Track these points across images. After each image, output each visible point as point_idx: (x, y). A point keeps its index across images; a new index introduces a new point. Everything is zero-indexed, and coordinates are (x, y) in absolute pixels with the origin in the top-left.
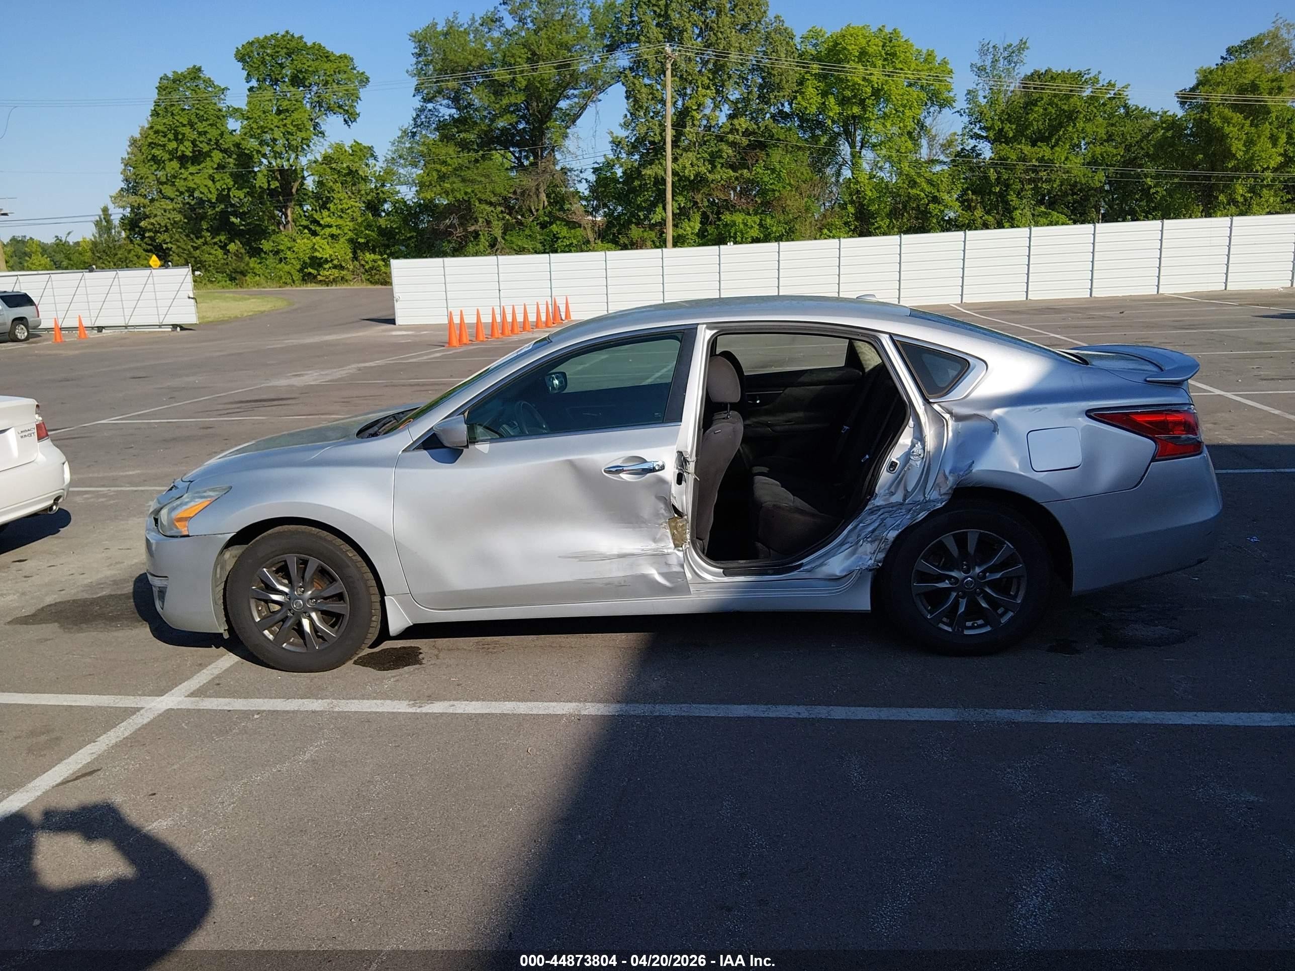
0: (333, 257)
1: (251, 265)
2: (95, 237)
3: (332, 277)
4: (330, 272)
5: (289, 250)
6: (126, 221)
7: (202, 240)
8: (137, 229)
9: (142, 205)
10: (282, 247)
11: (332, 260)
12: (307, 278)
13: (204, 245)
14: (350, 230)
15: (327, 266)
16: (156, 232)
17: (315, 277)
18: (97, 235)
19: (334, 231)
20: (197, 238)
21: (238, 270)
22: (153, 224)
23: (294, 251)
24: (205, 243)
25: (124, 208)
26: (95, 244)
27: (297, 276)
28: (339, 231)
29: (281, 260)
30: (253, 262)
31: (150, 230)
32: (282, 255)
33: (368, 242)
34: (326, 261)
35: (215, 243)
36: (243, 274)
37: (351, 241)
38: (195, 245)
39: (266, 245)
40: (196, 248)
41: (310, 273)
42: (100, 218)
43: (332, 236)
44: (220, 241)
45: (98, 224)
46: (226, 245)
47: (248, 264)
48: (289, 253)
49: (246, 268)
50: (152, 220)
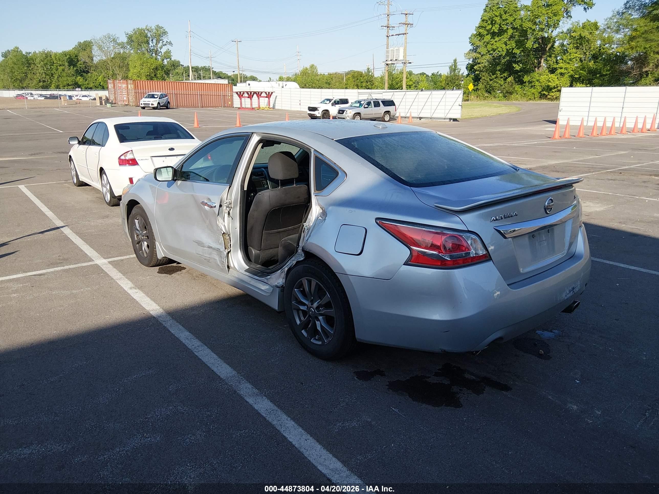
0: (559, 85)
1: (516, 89)
2: (448, 74)
3: (555, 96)
4: (554, 94)
5: (538, 81)
6: (469, 66)
7: (495, 76)
8: (473, 70)
9: (477, 58)
10: (534, 80)
11: (557, 87)
12: (542, 96)
13: (495, 78)
14: (572, 70)
15: (553, 90)
16: (481, 71)
17: (547, 96)
18: (449, 73)
19: (563, 71)
20: (493, 75)
21: (509, 92)
22: (480, 67)
23: (540, 82)
24: (496, 78)
25: (469, 59)
26: (447, 77)
27: (537, 95)
28: (565, 71)
29: (532, 86)
30: (517, 87)
31: (478, 70)
32: (533, 84)
33: (580, 77)
34: (554, 88)
35: (501, 78)
36: (511, 93)
37: (571, 76)
38: (491, 78)
39: (526, 79)
40: (491, 80)
41: (544, 94)
42: (452, 65)
43: (562, 74)
44: (504, 77)
45: (450, 67)
46: (507, 78)
47: (514, 88)
48: (537, 83)
49: (513, 90)
50: (480, 65)
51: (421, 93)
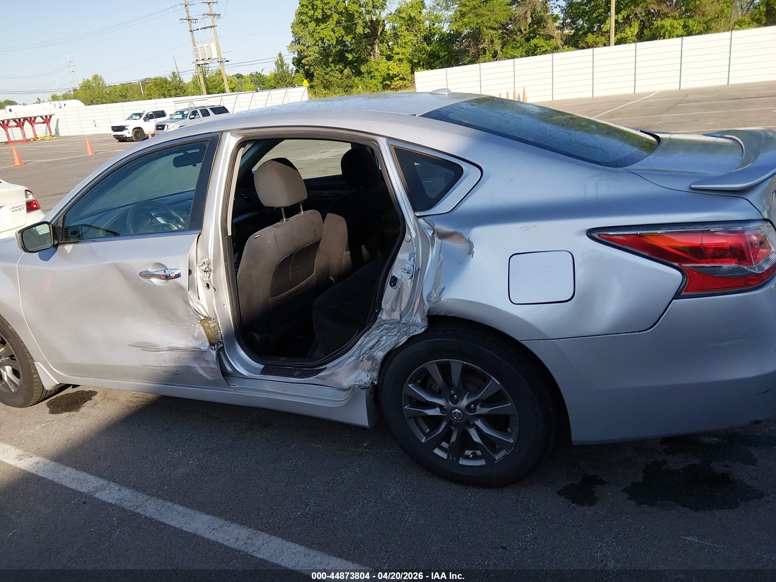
0: (400, 73)
1: (356, 82)
2: (275, 71)
3: (399, 85)
4: (397, 83)
5: (376, 71)
6: (295, 60)
7: (329, 69)
8: (301, 65)
9: (302, 50)
10: (372, 69)
11: (399, 75)
12: (386, 87)
13: (331, 71)
14: (410, 55)
15: (396, 79)
16: (310, 66)
17: (389, 86)
18: (276, 70)
19: (400, 56)
20: (327, 68)
21: (349, 85)
22: (308, 61)
23: (379, 71)
24: (332, 70)
25: (294, 52)
26: (275, 75)
27: (380, 86)
28: (403, 57)
29: (372, 77)
30: (357, 80)
31: (307, 65)
32: (372, 74)
33: (419, 62)
34: (396, 76)
35: (337, 70)
36: (352, 87)
37: (410, 61)
38: (326, 72)
39: (363, 69)
40: (326, 74)
41: (387, 84)
42: (278, 60)
43: (400, 60)
44: (340, 68)
45: (277, 63)
46: (343, 70)
47: (354, 81)
48: (376, 72)
49: (353, 84)
50: (308, 59)
51: (256, 94)
